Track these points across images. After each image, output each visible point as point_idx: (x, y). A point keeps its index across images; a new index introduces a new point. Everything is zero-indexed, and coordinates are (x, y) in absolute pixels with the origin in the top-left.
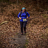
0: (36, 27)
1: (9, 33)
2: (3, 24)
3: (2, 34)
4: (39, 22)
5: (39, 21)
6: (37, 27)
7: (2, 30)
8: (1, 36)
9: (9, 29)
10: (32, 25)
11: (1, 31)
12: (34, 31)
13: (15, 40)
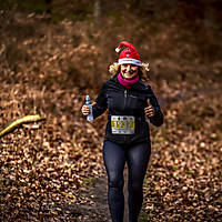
0: (198, 145)
1: (46, 178)
2: (15, 128)
3: (11, 184)
4: (212, 115)
5: (210, 109)
6: (203, 145)
7: (9, 160)
8: (5, 195)
9: (46, 159)
10: (174, 133)
11: (7, 166)
12: (183, 164)
13: (80, 214)
